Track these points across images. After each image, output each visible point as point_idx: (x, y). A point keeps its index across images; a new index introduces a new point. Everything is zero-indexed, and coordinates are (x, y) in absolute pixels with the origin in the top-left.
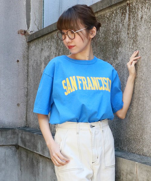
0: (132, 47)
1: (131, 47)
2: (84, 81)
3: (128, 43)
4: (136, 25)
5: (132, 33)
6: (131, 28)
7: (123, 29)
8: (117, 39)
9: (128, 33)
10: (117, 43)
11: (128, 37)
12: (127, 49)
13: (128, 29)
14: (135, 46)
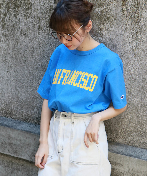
0: (131, 28)
1: (128, 27)
2: (67, 76)
3: (123, 21)
4: (138, 3)
5: (129, 11)
6: (129, 4)
7: (114, 3)
8: (102, 13)
9: (122, 10)
10: (101, 18)
11: (123, 15)
12: (120, 28)
13: (123, 5)
14: (136, 28)
